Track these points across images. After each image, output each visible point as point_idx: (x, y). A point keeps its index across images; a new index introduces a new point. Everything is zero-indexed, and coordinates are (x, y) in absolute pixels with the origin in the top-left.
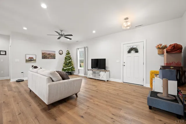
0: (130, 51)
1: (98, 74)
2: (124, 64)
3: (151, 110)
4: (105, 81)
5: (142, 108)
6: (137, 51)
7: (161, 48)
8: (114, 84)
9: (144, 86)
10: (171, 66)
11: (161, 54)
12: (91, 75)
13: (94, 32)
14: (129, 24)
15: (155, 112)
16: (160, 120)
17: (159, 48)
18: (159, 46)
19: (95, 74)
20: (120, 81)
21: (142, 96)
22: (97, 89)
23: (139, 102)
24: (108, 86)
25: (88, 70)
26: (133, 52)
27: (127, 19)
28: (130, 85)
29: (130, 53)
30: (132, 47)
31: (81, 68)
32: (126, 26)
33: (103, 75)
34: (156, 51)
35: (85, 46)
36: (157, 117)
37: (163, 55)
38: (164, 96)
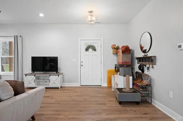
0: (88, 49)
1: (44, 79)
2: (82, 64)
3: (121, 105)
4: (59, 88)
5: (115, 106)
6: (94, 49)
7: (116, 48)
8: (72, 90)
9: (102, 86)
10: (125, 65)
11: (115, 54)
12: (33, 82)
13: (41, 15)
14: (94, 18)
15: (124, 105)
16: (131, 110)
17: (114, 48)
18: (113, 46)
19: (39, 79)
20: (77, 85)
21: (108, 95)
22: (56, 101)
23: (109, 101)
24: (68, 94)
25: (26, 75)
26: (90, 50)
27: (91, 12)
28: (89, 88)
29: (87, 51)
30: (89, 44)
31: (3, 72)
32: (89, 19)
33: (54, 80)
34: (111, 51)
35: (16, 35)
36: (128, 108)
37: (116, 55)
38: (127, 90)
